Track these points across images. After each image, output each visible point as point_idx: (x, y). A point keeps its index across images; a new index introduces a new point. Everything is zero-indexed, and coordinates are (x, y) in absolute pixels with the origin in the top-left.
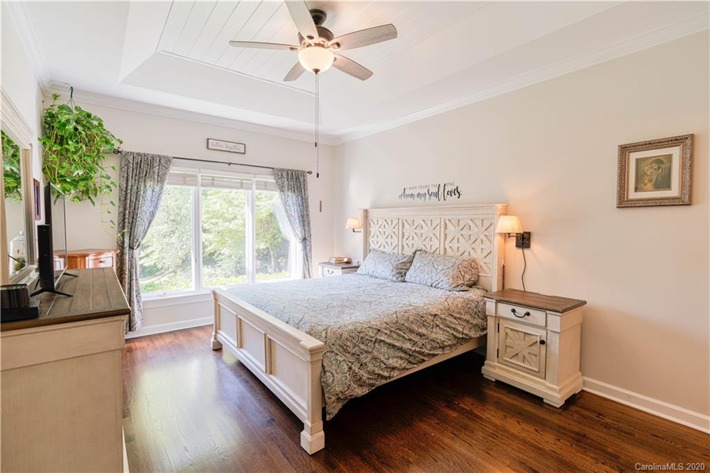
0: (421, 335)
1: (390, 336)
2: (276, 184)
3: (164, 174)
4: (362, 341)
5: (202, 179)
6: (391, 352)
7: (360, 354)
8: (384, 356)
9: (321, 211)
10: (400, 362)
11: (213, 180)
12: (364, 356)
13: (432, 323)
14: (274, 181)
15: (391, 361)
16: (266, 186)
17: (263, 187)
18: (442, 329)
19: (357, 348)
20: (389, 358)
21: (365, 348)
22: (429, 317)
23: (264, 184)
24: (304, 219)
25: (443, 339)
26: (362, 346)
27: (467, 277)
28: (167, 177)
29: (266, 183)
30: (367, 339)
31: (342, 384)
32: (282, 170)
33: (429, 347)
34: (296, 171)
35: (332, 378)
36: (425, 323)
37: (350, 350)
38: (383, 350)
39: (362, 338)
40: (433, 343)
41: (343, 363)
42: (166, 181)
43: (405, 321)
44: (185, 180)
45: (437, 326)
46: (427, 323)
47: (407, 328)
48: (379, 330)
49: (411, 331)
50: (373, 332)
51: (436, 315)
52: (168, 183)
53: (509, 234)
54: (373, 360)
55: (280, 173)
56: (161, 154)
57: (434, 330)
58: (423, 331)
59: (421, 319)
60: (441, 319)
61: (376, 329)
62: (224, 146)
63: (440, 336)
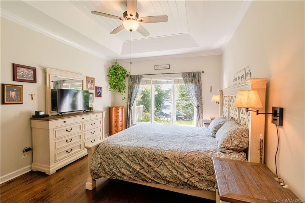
0: (149, 166)
1: (127, 157)
2: (183, 80)
3: (140, 81)
4: (112, 153)
5: (152, 81)
6: (125, 165)
7: (109, 159)
8: (120, 165)
9: (211, 92)
10: (128, 172)
11: (156, 81)
12: (110, 160)
13: (161, 162)
14: (182, 79)
15: (123, 170)
16: (179, 81)
17: (178, 82)
18: (168, 168)
19: (108, 156)
20: (123, 168)
21: (112, 157)
22: (161, 157)
23: (178, 80)
24: (199, 96)
25: (165, 175)
26: (111, 156)
27: (235, 143)
28: (141, 82)
29: (179, 80)
30: (114, 154)
31: (95, 167)
32: (186, 73)
33: (153, 174)
34: (193, 72)
35: (92, 163)
36: (155, 160)
37: (105, 155)
38: (120, 162)
39: (112, 152)
40: (156, 174)
41: (99, 159)
42: (141, 84)
43: (141, 153)
44: (147, 82)
45: (165, 165)
46: (157, 160)
47: (140, 158)
48: (122, 152)
49: (143, 160)
50: (119, 151)
51: (166, 158)
52: (142, 84)
53: (247, 108)
54: (114, 165)
55: (185, 75)
56: (139, 74)
57: (161, 166)
58: (152, 163)
59: (153, 157)
60: (171, 162)
61: (121, 151)
62: (161, 67)
63: (164, 172)
